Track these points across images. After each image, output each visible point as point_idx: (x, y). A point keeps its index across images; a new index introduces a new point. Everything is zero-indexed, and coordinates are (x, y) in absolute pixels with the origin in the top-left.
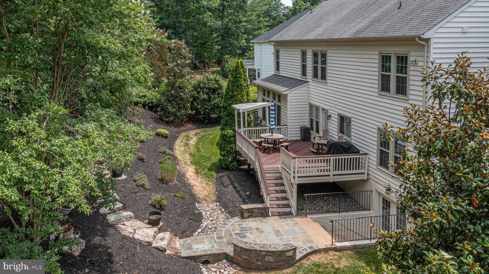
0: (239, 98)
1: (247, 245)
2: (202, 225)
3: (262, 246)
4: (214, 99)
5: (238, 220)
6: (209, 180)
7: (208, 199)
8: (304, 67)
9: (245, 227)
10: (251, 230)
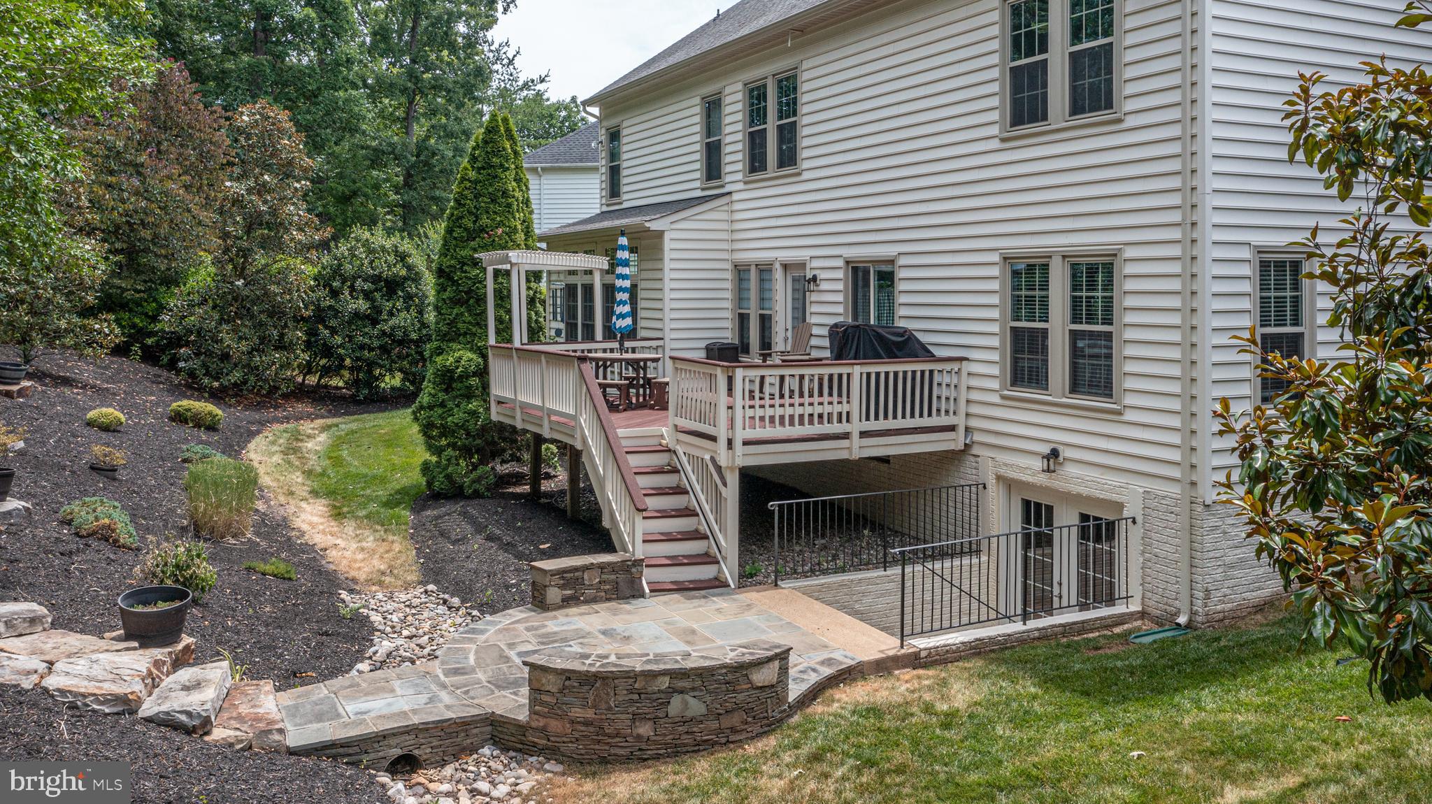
0: (500, 237)
1: (587, 662)
2: (373, 649)
3: (651, 657)
4: (391, 314)
5: (524, 615)
6: (386, 531)
7: (387, 579)
8: (713, 153)
9: (555, 633)
10: (583, 637)
